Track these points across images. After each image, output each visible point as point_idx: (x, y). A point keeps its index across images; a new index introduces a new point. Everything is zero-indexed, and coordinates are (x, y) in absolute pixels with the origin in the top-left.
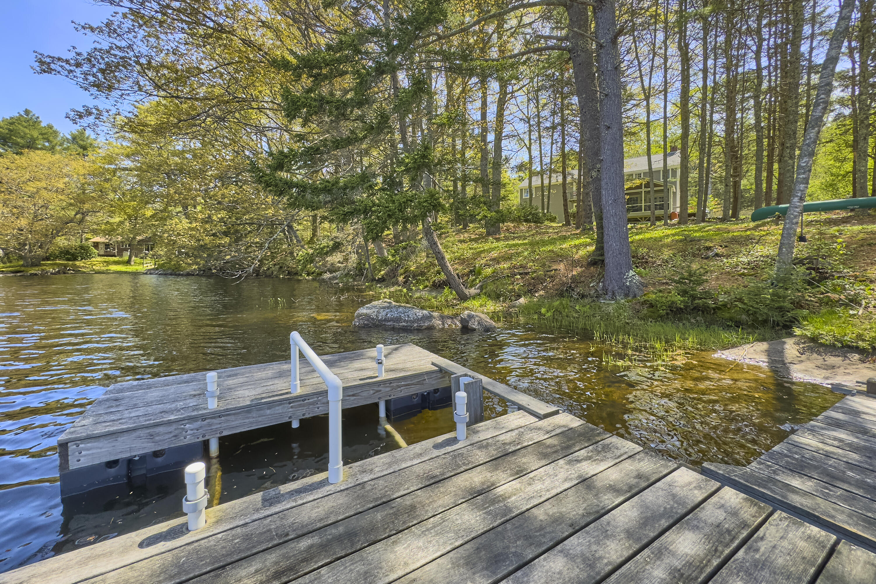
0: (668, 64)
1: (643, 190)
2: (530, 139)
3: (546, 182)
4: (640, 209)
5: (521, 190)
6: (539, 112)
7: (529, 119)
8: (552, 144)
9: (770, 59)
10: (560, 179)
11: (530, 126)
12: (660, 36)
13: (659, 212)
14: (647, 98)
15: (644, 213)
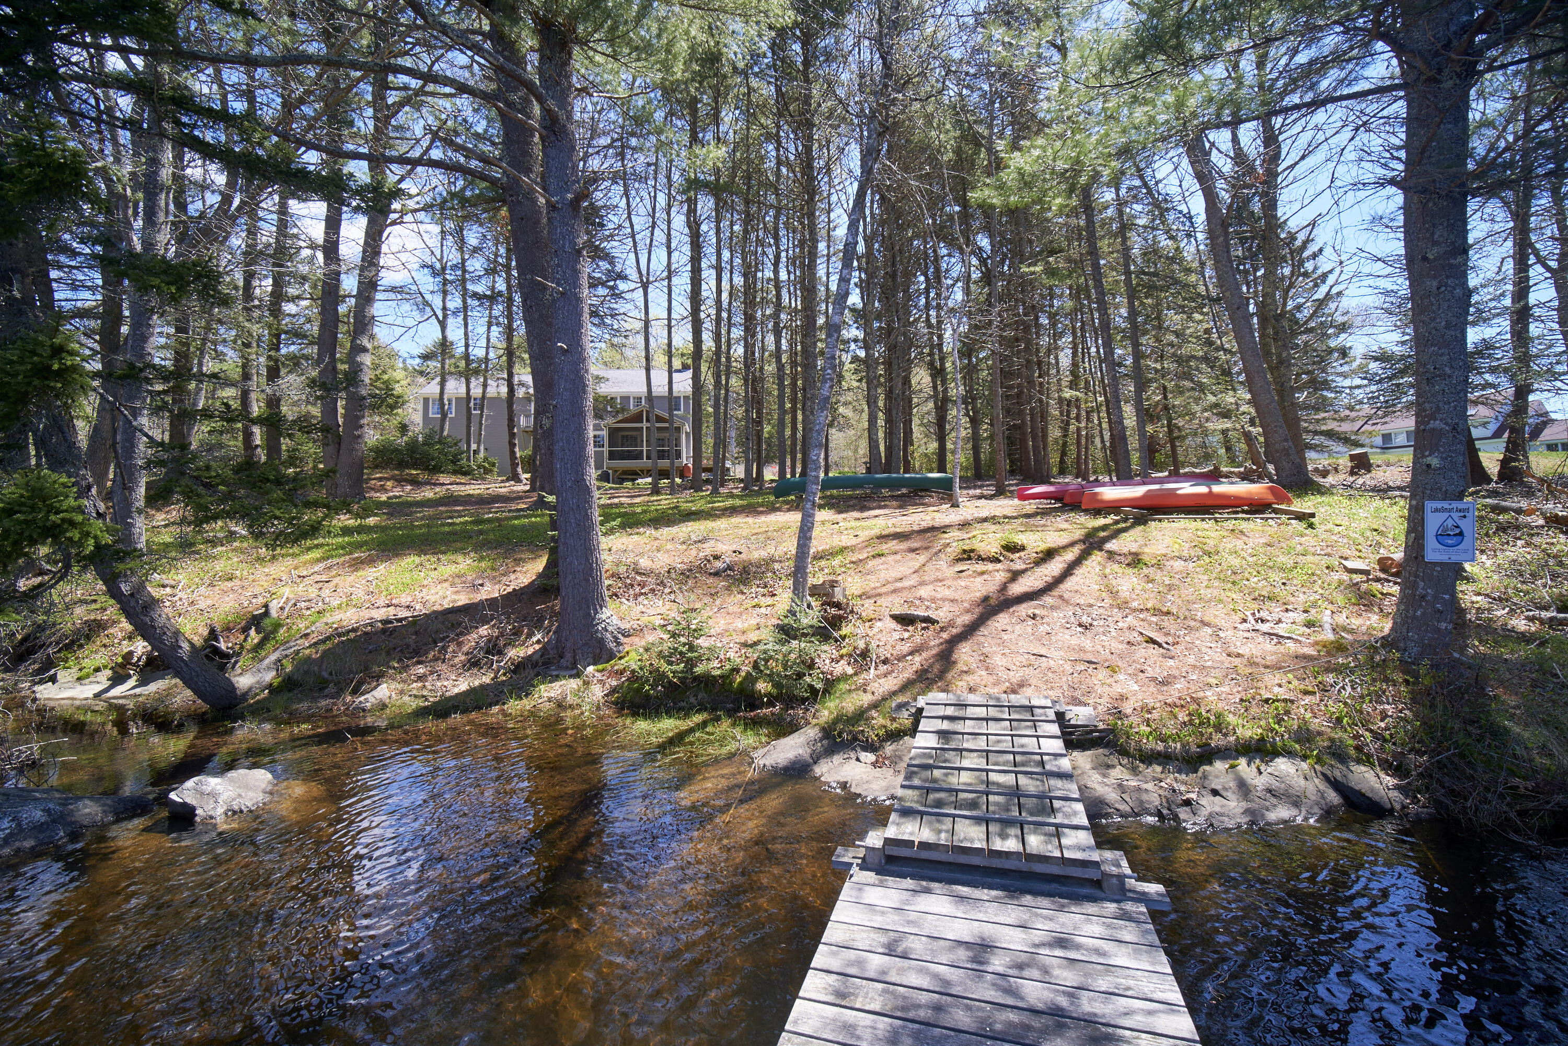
0: (673, 245)
1: (645, 425)
2: (444, 309)
3: (476, 391)
4: (638, 456)
5: (426, 400)
6: (464, 261)
7: (444, 269)
8: (490, 325)
9: (789, 273)
10: (504, 390)
11: (445, 282)
12: (662, 199)
13: (664, 463)
14: (645, 286)
15: (644, 462)
